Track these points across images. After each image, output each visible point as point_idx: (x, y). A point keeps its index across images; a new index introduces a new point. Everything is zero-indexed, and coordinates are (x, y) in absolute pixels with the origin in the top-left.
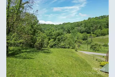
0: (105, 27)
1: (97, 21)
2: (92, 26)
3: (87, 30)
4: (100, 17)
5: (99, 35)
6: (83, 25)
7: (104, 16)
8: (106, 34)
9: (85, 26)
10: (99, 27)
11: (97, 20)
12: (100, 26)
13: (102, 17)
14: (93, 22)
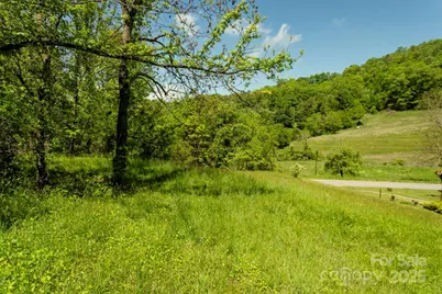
0: (332, 107)
1: (306, 88)
2: (294, 105)
3: (281, 117)
4: (312, 77)
5: (319, 131)
6: (265, 102)
7: (323, 74)
8: (339, 129)
9: (272, 106)
10: (315, 107)
11: (304, 85)
12: (320, 105)
13: (317, 77)
14: (296, 91)
